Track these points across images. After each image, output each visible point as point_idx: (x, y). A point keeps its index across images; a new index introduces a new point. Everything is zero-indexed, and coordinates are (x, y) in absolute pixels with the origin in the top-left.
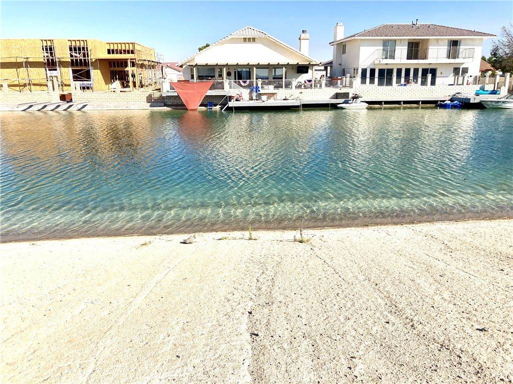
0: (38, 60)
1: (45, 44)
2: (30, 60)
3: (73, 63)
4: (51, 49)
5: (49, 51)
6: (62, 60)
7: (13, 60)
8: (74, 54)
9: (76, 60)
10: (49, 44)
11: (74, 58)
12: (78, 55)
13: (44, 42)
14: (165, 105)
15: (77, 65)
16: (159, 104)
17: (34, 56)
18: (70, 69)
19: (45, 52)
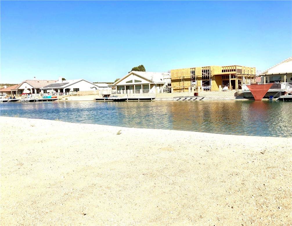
0: (188, 78)
1: (192, 70)
2: (185, 78)
3: (203, 78)
4: (194, 72)
5: (193, 73)
6: (198, 77)
7: (179, 78)
8: (204, 74)
9: (205, 76)
10: (194, 70)
11: (204, 76)
12: (206, 74)
13: (192, 69)
14: (244, 98)
15: (205, 79)
16: (241, 97)
17: (187, 76)
18: (201, 81)
19: (191, 73)
